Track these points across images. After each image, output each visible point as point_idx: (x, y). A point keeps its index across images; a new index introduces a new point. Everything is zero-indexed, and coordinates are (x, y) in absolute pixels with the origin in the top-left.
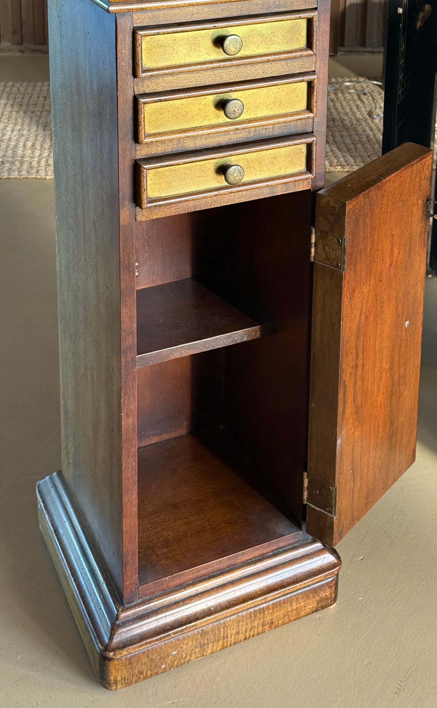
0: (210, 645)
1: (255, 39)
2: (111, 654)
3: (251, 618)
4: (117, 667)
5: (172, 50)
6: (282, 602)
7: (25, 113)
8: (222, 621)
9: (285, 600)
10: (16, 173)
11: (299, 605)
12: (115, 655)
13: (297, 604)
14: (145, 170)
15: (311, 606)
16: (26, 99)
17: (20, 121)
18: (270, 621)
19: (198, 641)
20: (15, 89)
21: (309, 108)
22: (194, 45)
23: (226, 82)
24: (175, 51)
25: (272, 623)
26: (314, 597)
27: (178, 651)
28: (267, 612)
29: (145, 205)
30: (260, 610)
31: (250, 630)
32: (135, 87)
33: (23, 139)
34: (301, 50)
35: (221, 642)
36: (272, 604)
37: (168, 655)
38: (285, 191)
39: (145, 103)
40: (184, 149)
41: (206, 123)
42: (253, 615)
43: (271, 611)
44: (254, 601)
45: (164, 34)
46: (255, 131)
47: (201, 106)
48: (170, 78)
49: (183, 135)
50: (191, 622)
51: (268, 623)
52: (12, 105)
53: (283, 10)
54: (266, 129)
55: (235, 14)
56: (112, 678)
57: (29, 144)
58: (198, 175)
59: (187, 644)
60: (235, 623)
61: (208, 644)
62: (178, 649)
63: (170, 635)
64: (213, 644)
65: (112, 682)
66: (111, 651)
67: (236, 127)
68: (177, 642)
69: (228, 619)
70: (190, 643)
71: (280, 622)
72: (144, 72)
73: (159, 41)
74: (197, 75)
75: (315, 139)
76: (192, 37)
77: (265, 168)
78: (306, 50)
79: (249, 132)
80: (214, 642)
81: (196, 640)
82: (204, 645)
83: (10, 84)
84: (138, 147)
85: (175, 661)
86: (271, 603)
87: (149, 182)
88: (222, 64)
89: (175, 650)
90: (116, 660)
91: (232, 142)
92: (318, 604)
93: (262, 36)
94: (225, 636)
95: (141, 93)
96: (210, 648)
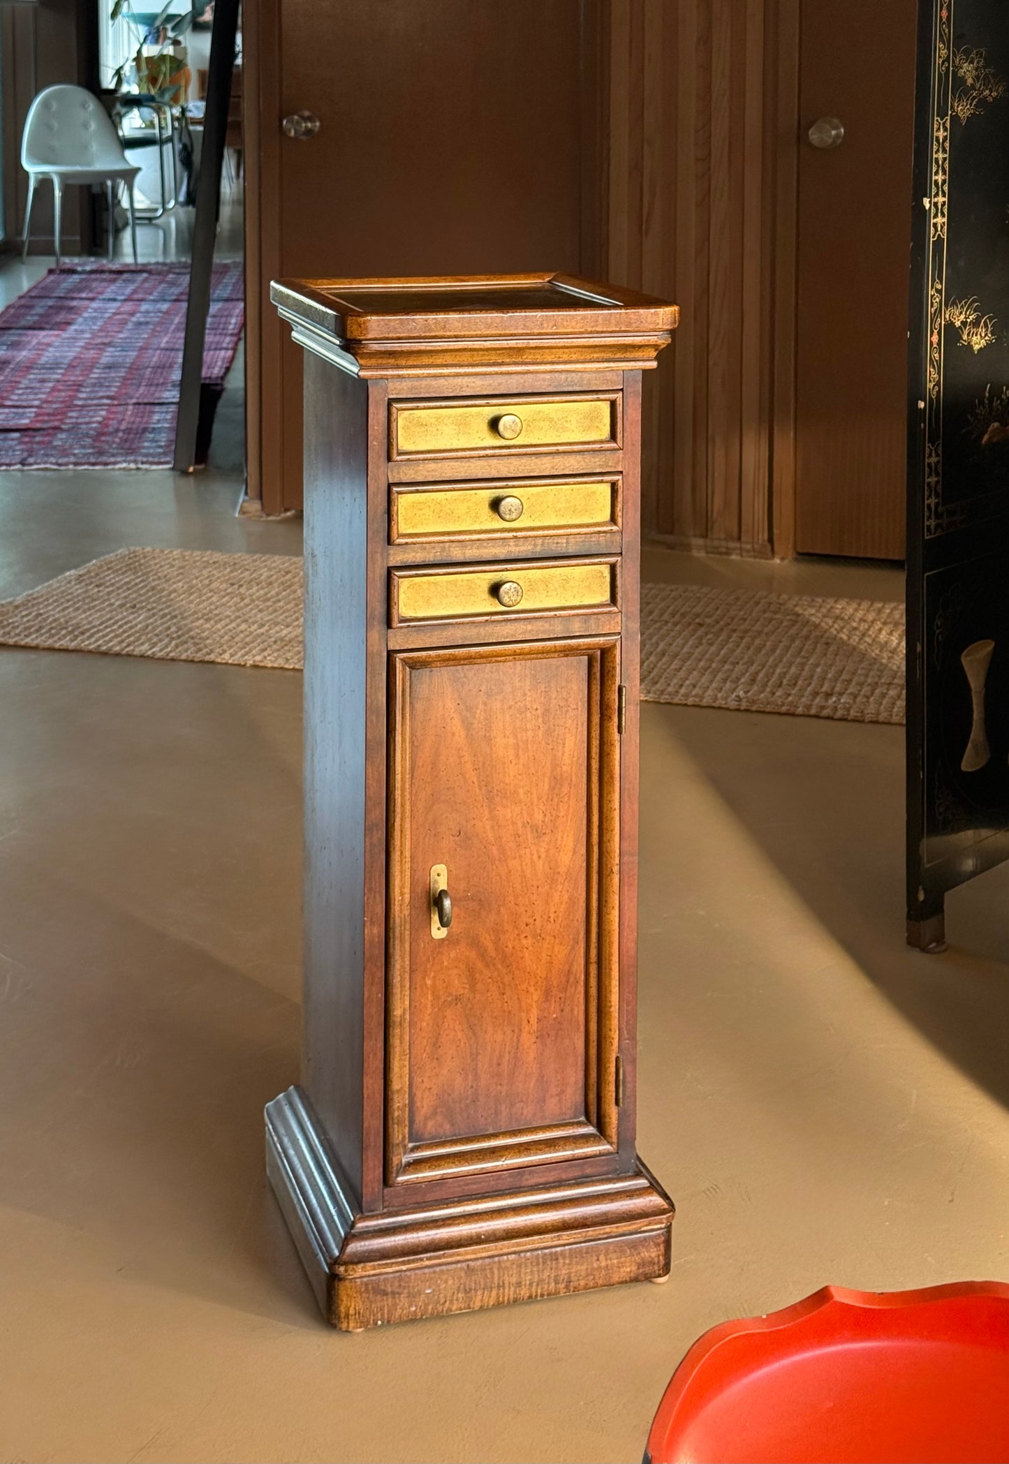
0: (479, 1293)
1: (542, 424)
2: (342, 1269)
3: (538, 1264)
4: (349, 1292)
5: (435, 430)
6: (584, 1251)
8: (496, 1259)
9: (588, 1248)
11: (609, 1262)
12: (346, 1271)
13: (606, 1260)
14: (398, 578)
15: (628, 1270)
18: (566, 1277)
19: (462, 1281)
21: (613, 520)
22: (462, 424)
23: (504, 476)
24: (440, 432)
25: (570, 1282)
26: (631, 1255)
27: (434, 1290)
28: (561, 1261)
29: (398, 625)
30: (551, 1254)
31: (538, 1285)
32: (389, 473)
34: (601, 442)
35: (494, 1293)
36: (570, 1249)
37: (419, 1293)
38: (585, 631)
39: (399, 493)
40: (449, 560)
41: (477, 527)
42: (541, 1260)
43: (567, 1261)
44: (542, 1237)
45: (425, 408)
46: (543, 544)
47: (470, 504)
48: (432, 466)
49: (446, 538)
50: (451, 1248)
51: (563, 1280)
53: (578, 389)
54: (558, 543)
55: (516, 391)
56: (342, 1309)
58: (465, 593)
59: (446, 1282)
60: (514, 1267)
61: (476, 1290)
62: (433, 1287)
63: (421, 1260)
64: (484, 1293)
65: (343, 1315)
66: (342, 1265)
67: (515, 534)
68: (433, 1275)
69: (505, 1257)
70: (450, 1282)
71: (582, 1283)
72: (400, 454)
73: (420, 417)
74: (467, 464)
75: (619, 559)
76: (461, 415)
77: (554, 593)
78: (608, 442)
79: (535, 545)
80: (484, 1289)
81: (460, 1278)
82: (471, 1290)
84: (392, 550)
85: (428, 1304)
86: (567, 1247)
87: (402, 596)
88: (497, 452)
89: (430, 1287)
90: (347, 1281)
91: (513, 556)
92: (639, 1268)
93: (551, 420)
94: (501, 1284)
95: (396, 481)
96: (479, 1297)
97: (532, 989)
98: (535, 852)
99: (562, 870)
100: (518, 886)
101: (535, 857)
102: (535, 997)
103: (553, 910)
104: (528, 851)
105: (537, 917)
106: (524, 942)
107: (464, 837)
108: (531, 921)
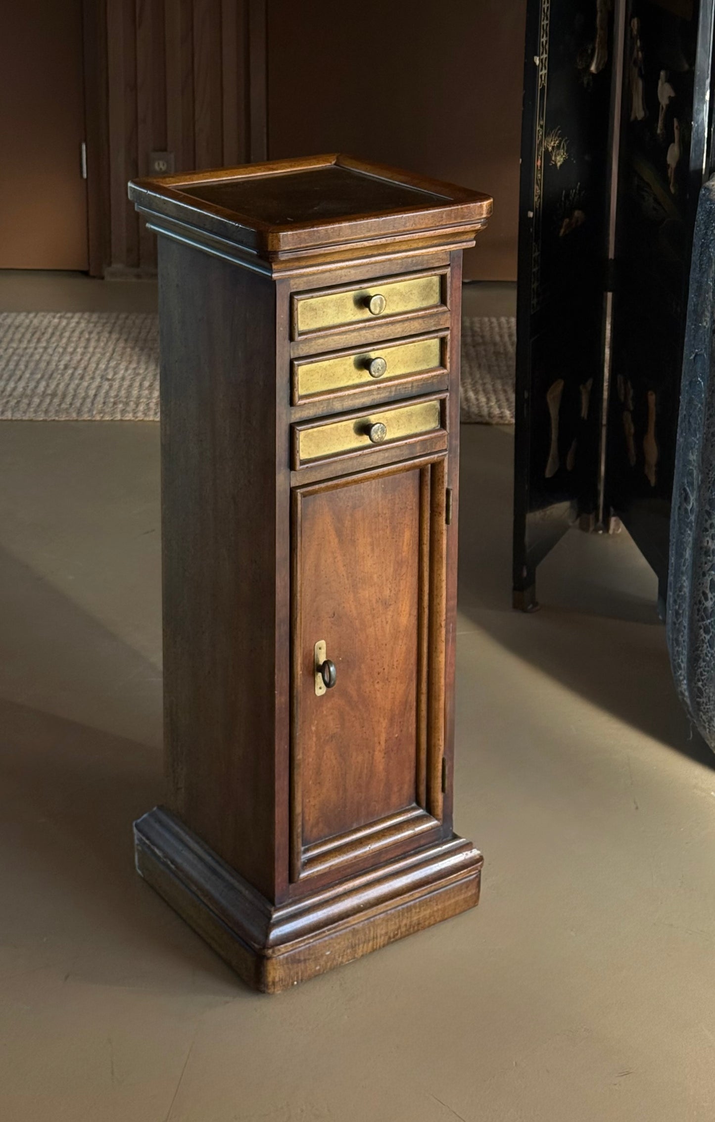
0: (361, 946)
1: (395, 298)
2: (270, 951)
3: (398, 916)
4: (275, 966)
5: (322, 312)
6: (428, 900)
7: (142, 349)
8: (372, 919)
9: (429, 897)
10: (131, 415)
11: (444, 904)
12: (273, 952)
13: (441, 903)
14: (298, 431)
16: (143, 335)
17: (135, 358)
18: (416, 921)
19: (350, 941)
20: (129, 322)
21: (442, 364)
22: (340, 305)
23: (370, 342)
24: (325, 314)
25: (419, 924)
27: (332, 952)
28: (413, 911)
29: (298, 467)
30: (406, 908)
31: (398, 932)
32: (292, 351)
33: (138, 379)
34: (436, 306)
35: (371, 944)
36: (418, 902)
37: (322, 955)
38: (423, 451)
39: (299, 365)
40: (333, 412)
41: (350, 383)
42: (400, 914)
43: (417, 910)
44: (402, 897)
45: (317, 297)
46: (396, 390)
47: (346, 367)
48: (321, 341)
49: (332, 396)
50: (343, 919)
51: (415, 924)
52: (126, 340)
53: (420, 267)
54: (406, 388)
55: (378, 275)
56: (270, 979)
57: (146, 384)
58: (343, 435)
59: (339, 944)
60: (383, 921)
61: (359, 945)
62: (331, 949)
63: (324, 932)
64: (364, 945)
65: (270, 983)
66: (270, 948)
67: (379, 385)
68: (331, 941)
69: (377, 917)
70: (342, 943)
71: (426, 923)
72: (301, 334)
73: (311, 304)
74: (345, 336)
75: (448, 394)
76: (340, 299)
77: (403, 426)
78: (440, 306)
79: (391, 392)
80: (364, 942)
81: (348, 940)
82: (355, 945)
83: (123, 316)
84: (293, 410)
85: (328, 962)
86: (416, 900)
87: (301, 444)
88: (367, 324)
89: (329, 950)
90: (273, 959)
91: (376, 402)
93: (401, 294)
94: (375, 936)
95: (296, 356)
96: (361, 949)
97: (381, 720)
98: (384, 620)
99: (402, 629)
100: (373, 646)
101: (385, 622)
102: (384, 725)
103: (395, 660)
104: (379, 620)
105: (386, 666)
106: (377, 686)
107: (337, 617)
108: (382, 670)
